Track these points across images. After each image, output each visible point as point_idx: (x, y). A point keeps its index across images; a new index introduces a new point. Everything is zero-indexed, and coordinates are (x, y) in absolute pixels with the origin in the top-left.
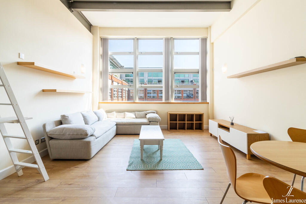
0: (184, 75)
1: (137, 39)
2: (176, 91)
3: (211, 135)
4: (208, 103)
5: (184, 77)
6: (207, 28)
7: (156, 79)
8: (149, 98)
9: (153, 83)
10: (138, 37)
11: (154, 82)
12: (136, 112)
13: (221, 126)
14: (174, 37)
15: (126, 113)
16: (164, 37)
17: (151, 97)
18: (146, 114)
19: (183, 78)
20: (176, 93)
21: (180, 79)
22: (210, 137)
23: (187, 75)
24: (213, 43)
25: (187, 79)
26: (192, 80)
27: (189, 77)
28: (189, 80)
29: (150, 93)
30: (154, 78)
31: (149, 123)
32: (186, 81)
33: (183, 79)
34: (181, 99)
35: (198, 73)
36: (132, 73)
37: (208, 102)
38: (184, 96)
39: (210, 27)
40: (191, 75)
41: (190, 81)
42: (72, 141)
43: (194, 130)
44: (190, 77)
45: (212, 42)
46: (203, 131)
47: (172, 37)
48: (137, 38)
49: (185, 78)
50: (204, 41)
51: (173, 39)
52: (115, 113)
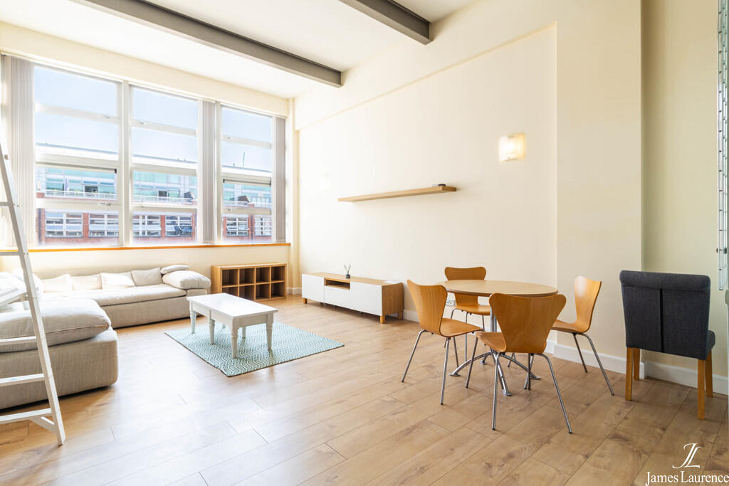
0: (167, 178)
1: (130, 85)
2: (146, 217)
3: (306, 301)
4: (290, 244)
5: (168, 183)
6: (288, 100)
7: (79, 182)
8: (52, 238)
9: (68, 191)
10: (132, 80)
11: (70, 190)
12: (133, 272)
13: (330, 283)
14: (223, 101)
15: (104, 275)
16: (201, 96)
17: (61, 233)
18: (162, 275)
19: (165, 185)
20: (144, 224)
21: (157, 187)
22: (303, 304)
23: (174, 179)
24: (298, 132)
25: (176, 188)
26: (187, 191)
27: (179, 184)
28: (179, 191)
29: (57, 222)
30: (69, 178)
31: (184, 293)
32: (171, 193)
33: (165, 188)
34: (159, 237)
35: (270, 184)
36: (114, 171)
37: (287, 242)
38: (167, 230)
39: (293, 99)
40: (184, 179)
41: (182, 194)
42: (60, 348)
43: (270, 299)
44: (182, 183)
45: (296, 129)
46: (286, 298)
47: (217, 100)
48: (130, 83)
49: (169, 185)
50: (281, 122)
51: (221, 105)
52: (68, 276)
